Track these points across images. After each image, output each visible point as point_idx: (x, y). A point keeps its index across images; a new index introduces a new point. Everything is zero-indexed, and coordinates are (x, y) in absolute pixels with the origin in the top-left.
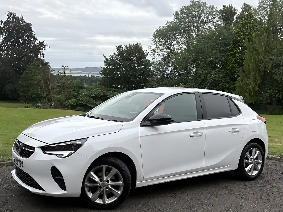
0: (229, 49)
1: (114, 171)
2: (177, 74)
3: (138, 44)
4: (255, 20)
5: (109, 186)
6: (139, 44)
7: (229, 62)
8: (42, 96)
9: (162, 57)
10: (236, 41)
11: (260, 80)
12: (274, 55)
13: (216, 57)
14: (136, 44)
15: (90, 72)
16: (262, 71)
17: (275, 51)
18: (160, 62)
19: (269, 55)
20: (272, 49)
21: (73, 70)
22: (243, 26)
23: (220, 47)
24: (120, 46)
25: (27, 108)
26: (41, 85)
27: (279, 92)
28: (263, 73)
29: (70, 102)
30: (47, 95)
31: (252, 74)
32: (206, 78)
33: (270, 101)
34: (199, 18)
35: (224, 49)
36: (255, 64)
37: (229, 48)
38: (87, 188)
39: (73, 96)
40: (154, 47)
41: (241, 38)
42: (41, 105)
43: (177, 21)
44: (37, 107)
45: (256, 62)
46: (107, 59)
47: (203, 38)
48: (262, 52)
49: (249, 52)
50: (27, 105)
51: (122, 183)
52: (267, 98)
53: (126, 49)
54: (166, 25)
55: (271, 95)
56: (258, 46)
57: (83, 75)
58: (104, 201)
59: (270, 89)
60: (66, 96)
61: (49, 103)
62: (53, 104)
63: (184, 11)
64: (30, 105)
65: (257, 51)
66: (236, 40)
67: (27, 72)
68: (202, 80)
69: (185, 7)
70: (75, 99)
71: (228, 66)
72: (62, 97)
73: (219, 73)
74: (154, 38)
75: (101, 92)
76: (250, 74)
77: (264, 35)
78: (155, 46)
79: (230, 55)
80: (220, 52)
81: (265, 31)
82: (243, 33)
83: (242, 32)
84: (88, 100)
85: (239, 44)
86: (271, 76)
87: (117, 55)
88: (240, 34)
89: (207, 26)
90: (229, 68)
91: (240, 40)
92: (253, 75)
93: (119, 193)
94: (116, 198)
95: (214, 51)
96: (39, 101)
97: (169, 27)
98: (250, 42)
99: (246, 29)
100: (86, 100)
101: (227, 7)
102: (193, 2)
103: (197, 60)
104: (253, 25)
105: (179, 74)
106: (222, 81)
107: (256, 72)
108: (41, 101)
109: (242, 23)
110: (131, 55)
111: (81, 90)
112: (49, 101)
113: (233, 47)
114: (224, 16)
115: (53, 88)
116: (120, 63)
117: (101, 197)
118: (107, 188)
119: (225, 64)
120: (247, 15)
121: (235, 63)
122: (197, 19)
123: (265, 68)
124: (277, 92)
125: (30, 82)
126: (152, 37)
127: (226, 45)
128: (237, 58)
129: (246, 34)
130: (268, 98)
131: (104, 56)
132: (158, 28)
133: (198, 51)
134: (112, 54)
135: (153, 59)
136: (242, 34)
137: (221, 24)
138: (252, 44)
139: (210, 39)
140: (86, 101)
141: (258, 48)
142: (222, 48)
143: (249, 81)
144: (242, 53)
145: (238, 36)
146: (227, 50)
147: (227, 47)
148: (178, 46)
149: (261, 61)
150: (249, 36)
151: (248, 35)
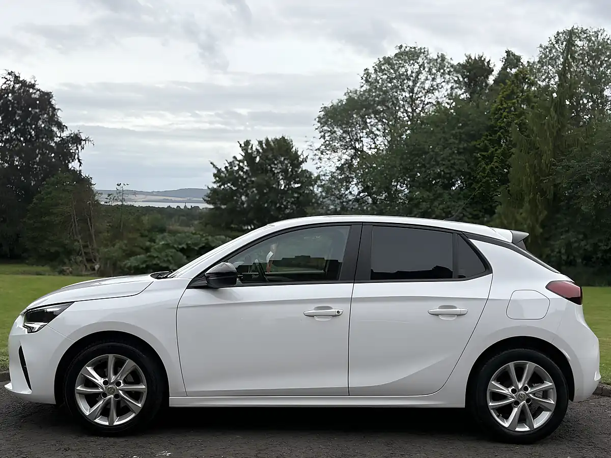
0: (479, 146)
1: (129, 364)
2: (370, 201)
3: (283, 138)
4: (532, 84)
5: (121, 392)
6: (286, 138)
7: (478, 173)
8: (74, 250)
9: (338, 164)
10: (492, 130)
11: (546, 213)
12: (574, 158)
13: (452, 164)
14: (281, 137)
15: (188, 198)
16: (548, 193)
17: (576, 150)
18: (332, 177)
19: (564, 157)
20: (569, 146)
21: (152, 194)
22: (508, 97)
23: (460, 142)
24: (247, 143)
25: (41, 275)
26: (72, 225)
27: (586, 237)
28: (550, 196)
29: (132, 262)
30: (86, 247)
31: (527, 199)
32: (430, 208)
33: (568, 257)
34: (415, 82)
35: (468, 145)
36: (533, 177)
37: (479, 144)
38: (80, 396)
39: (142, 248)
40: (318, 143)
41: (504, 122)
42: (71, 269)
43: (368, 87)
44: (62, 272)
45: (535, 173)
46: (219, 171)
47: (422, 123)
48: (548, 151)
49: (521, 152)
50: (40, 269)
51: (144, 387)
52: (560, 252)
53: (259, 148)
54: (345, 97)
55: (569, 245)
56: (538, 138)
57: (174, 206)
58: (112, 421)
59: (567, 231)
60: (124, 248)
61: (88, 266)
62: (97, 267)
63: (383, 68)
64: (47, 268)
65: (537, 151)
66: (492, 127)
67: (42, 196)
68: (422, 212)
69: (384, 58)
70: (143, 256)
71: (478, 182)
72: (115, 250)
73: (459, 199)
74: (319, 125)
75: (201, 240)
76: (522, 199)
77: (552, 116)
78: (323, 140)
79: (480, 159)
80: (459, 153)
81: (552, 107)
82: (508, 112)
83: (506, 109)
84: (171, 256)
85: (499, 135)
86: (567, 203)
87: (240, 161)
88: (502, 114)
89: (431, 98)
90: (480, 188)
91: (501, 128)
92: (529, 201)
93: (140, 405)
94: (133, 416)
95: (447, 151)
96: (66, 261)
97: (350, 100)
98: (523, 131)
99: (514, 103)
100: (167, 256)
101: (473, 58)
102: (401, 47)
103: (411, 170)
104: (528, 95)
105: (374, 200)
106: (463, 214)
107: (535, 195)
108: (70, 260)
109: (505, 91)
110: (269, 160)
111: (159, 236)
112: (89, 261)
113: (486, 141)
114: (467, 76)
115: (98, 232)
116: (246, 178)
117: (105, 412)
118: (117, 396)
119: (470, 180)
120: (516, 75)
121: (491, 176)
122: (411, 83)
123: (555, 186)
124: (581, 236)
125: (47, 218)
126: (316, 122)
127: (473, 137)
128: (496, 164)
129: (514, 114)
130: (563, 251)
131: (211, 163)
132: (328, 104)
133: (413, 151)
134: (231, 160)
135: (318, 168)
136: (505, 114)
137: (463, 94)
138: (528, 136)
139: (438, 126)
140: (166, 259)
141: (539, 144)
142: (463, 145)
143: (521, 214)
144: (506, 155)
145: (497, 119)
146: (475, 149)
147: (474, 143)
148: (370, 141)
149: (547, 171)
150: (521, 118)
151: (518, 116)
